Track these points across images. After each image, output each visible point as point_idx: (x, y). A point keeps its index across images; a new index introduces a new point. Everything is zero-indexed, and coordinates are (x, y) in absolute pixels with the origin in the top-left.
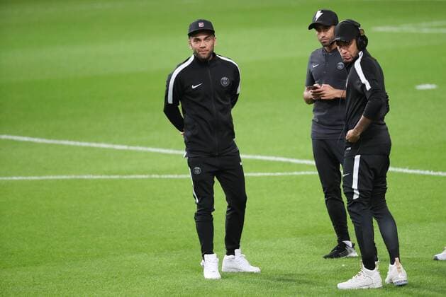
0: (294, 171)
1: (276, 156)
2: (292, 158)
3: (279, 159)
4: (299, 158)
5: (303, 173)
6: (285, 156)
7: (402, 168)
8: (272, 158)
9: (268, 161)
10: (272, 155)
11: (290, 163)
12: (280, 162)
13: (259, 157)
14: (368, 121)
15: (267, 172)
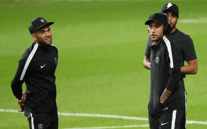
0: (125, 125)
1: (111, 115)
2: (123, 115)
3: (113, 116)
4: (128, 116)
5: (131, 126)
6: (118, 114)
7: (202, 121)
8: (109, 116)
9: (106, 118)
10: (109, 114)
11: (121, 119)
12: (115, 119)
13: (99, 115)
14: (170, 92)
15: (105, 126)
